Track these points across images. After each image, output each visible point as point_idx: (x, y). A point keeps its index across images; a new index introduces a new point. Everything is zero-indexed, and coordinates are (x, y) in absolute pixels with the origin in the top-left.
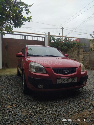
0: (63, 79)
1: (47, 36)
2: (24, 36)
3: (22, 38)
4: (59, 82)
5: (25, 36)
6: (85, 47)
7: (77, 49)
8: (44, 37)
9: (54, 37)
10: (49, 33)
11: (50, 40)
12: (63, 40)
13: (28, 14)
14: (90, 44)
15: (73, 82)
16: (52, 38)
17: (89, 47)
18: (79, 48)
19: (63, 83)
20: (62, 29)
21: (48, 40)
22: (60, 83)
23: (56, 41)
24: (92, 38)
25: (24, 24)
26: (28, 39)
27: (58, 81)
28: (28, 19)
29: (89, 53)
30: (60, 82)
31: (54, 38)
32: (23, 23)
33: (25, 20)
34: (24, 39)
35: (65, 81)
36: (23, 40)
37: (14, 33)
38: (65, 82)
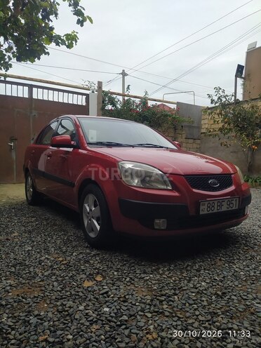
0: (211, 202)
1: (93, 92)
2: (26, 89)
3: (22, 92)
4: (204, 210)
5: (31, 87)
6: (190, 127)
7: (172, 130)
8: (87, 96)
9: (114, 96)
10: (100, 84)
11: (102, 103)
12: (137, 106)
13: (82, 25)
14: (200, 120)
15: (230, 209)
16: (107, 99)
17: (199, 127)
18: (175, 129)
19: (211, 212)
20: (124, 74)
21: (98, 103)
22: (206, 212)
23: (118, 106)
24: (212, 103)
25: (48, 53)
26: (40, 98)
27: (202, 207)
28: (68, 39)
29: (198, 141)
30: (206, 210)
31: (114, 99)
32: (46, 51)
33: (57, 40)
34: (26, 96)
35: (216, 206)
36: (23, 99)
37: (8, 79)
38: (215, 211)
